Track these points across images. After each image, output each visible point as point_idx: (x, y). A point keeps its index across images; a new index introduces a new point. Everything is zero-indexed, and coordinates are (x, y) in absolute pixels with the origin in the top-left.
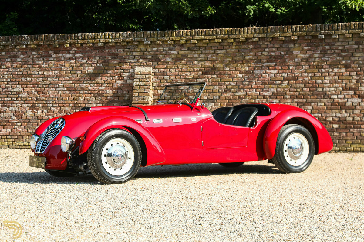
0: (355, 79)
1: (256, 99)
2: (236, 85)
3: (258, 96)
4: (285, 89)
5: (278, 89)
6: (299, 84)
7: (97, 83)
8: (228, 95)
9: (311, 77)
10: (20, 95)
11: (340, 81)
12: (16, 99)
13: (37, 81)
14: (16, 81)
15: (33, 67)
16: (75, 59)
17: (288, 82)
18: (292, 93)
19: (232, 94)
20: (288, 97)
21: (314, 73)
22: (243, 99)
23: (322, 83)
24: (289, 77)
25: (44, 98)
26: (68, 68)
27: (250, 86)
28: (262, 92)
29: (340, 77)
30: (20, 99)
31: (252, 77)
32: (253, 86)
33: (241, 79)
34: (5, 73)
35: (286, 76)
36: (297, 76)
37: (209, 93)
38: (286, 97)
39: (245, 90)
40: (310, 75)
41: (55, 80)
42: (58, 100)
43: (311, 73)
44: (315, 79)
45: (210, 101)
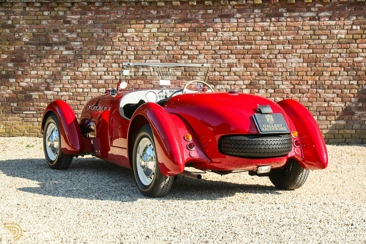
7: (350, 52)
10: (234, 69)
12: (226, 73)
13: (259, 49)
14: (228, 49)
15: (254, 30)
16: (319, 19)
25: (269, 73)
26: (307, 31)
30: (232, 74)
34: (212, 39)
41: (287, 48)
42: (290, 75)
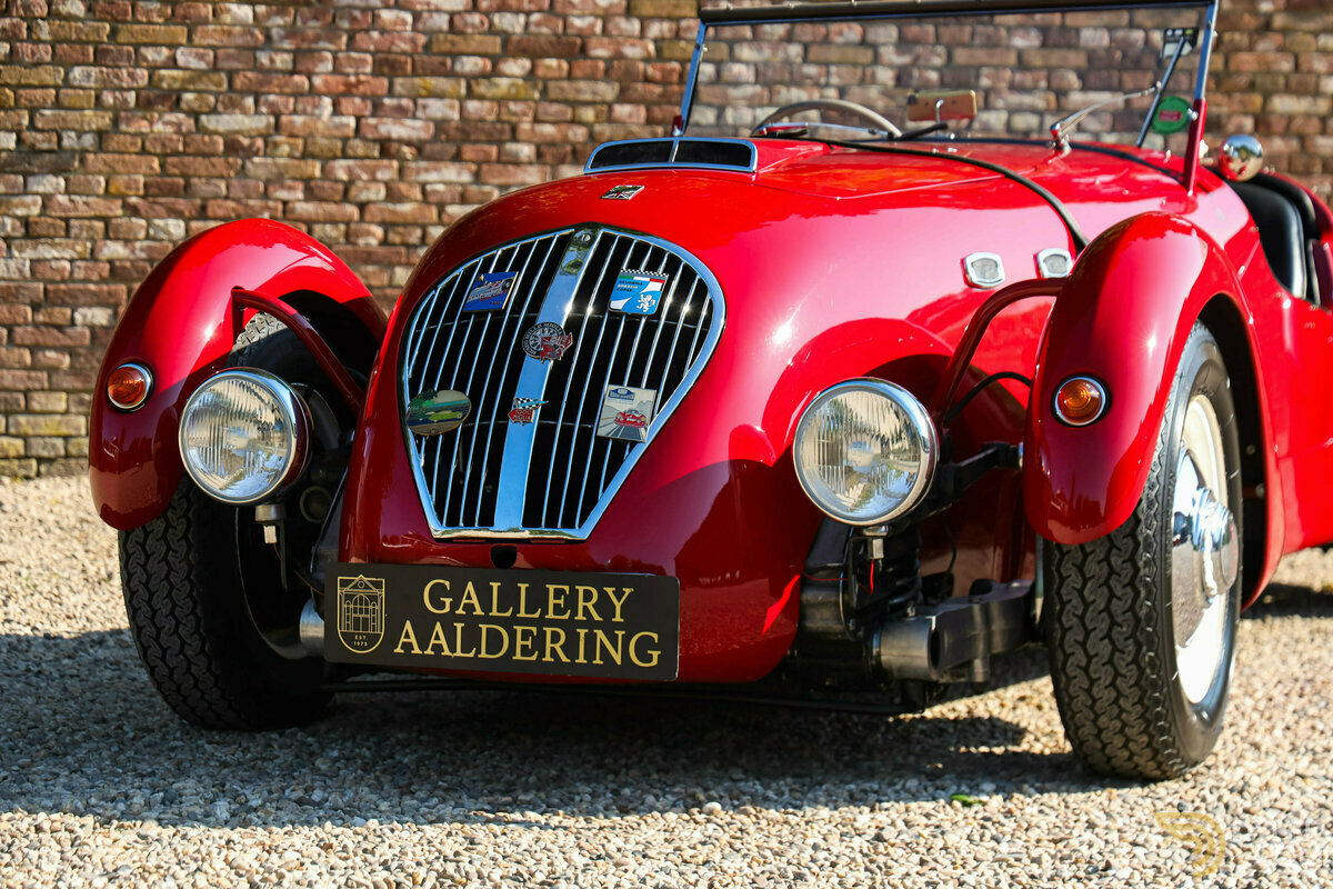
0: (891, 66)
1: (335, 158)
2: (215, 68)
3: (345, 140)
4: (513, 106)
5: (472, 106)
6: (592, 78)
8: (159, 127)
9: (656, 41)
11: (811, 70)
17: (527, 63)
18: (548, 130)
19: (189, 123)
20: (526, 151)
21: (678, 19)
22: (256, 154)
23: (718, 79)
24: (537, 35)
27: (300, 80)
28: (372, 121)
29: (814, 52)
31: (312, 24)
32: (318, 81)
33: (247, 29)
35: (519, 29)
36: (584, 36)
37: (33, 111)
38: (516, 155)
39: (271, 105)
40: (656, 29)
43: (661, 19)
44: (679, 54)
45: (37, 162)
